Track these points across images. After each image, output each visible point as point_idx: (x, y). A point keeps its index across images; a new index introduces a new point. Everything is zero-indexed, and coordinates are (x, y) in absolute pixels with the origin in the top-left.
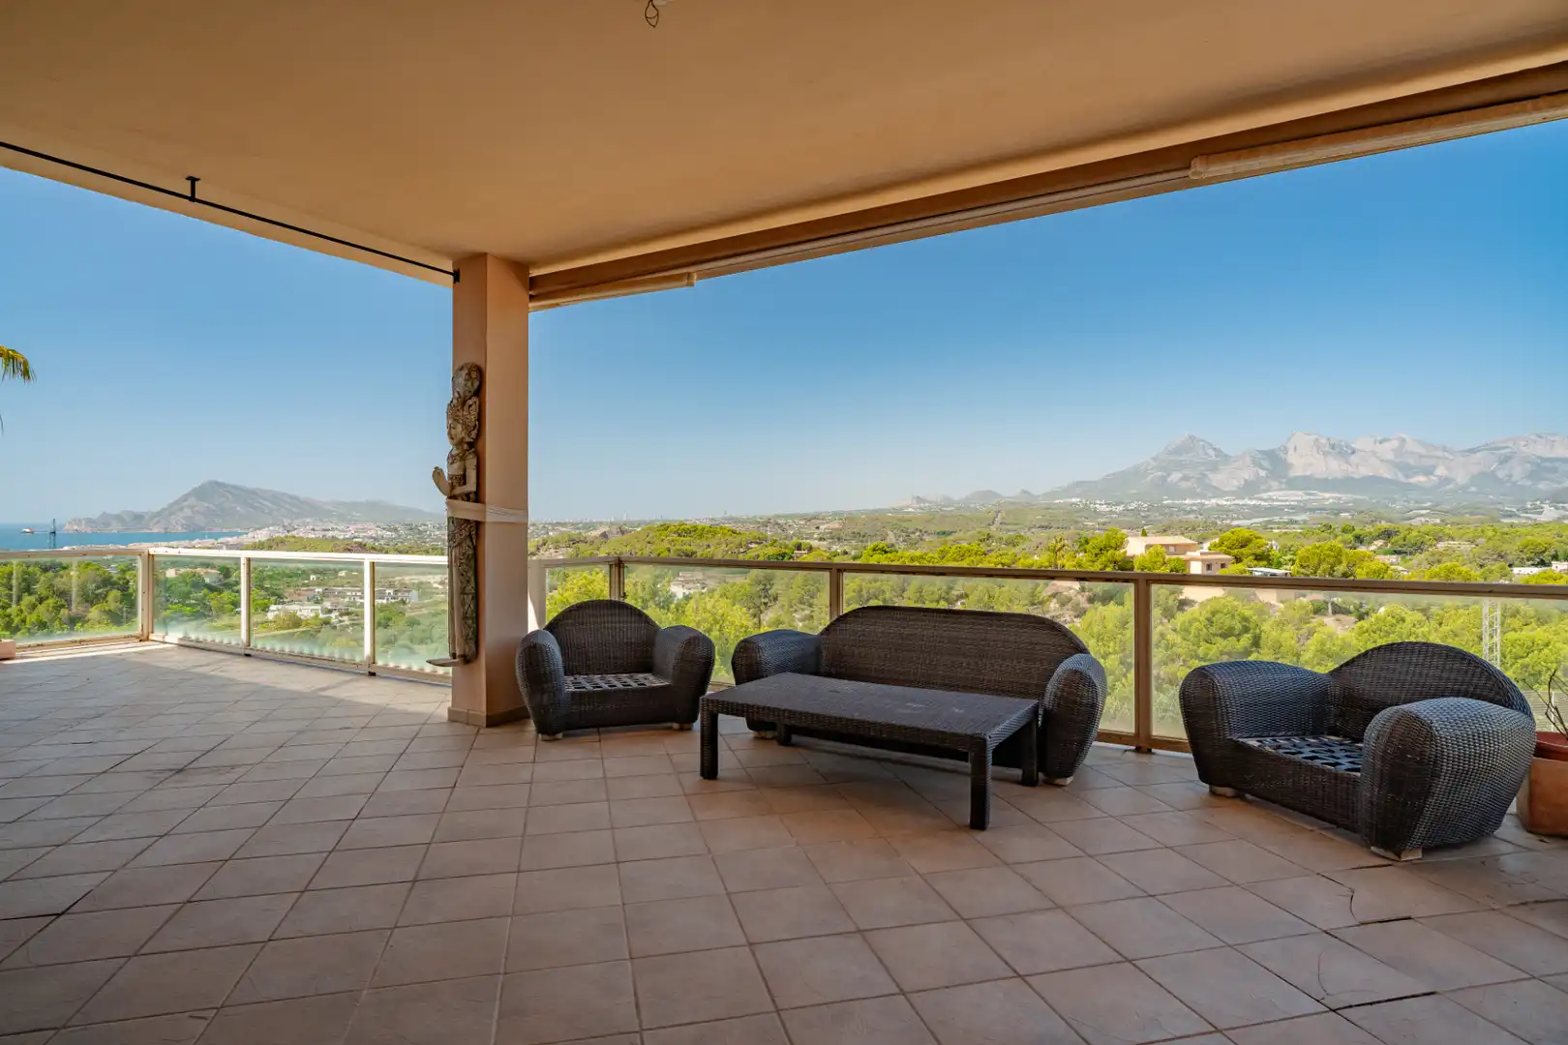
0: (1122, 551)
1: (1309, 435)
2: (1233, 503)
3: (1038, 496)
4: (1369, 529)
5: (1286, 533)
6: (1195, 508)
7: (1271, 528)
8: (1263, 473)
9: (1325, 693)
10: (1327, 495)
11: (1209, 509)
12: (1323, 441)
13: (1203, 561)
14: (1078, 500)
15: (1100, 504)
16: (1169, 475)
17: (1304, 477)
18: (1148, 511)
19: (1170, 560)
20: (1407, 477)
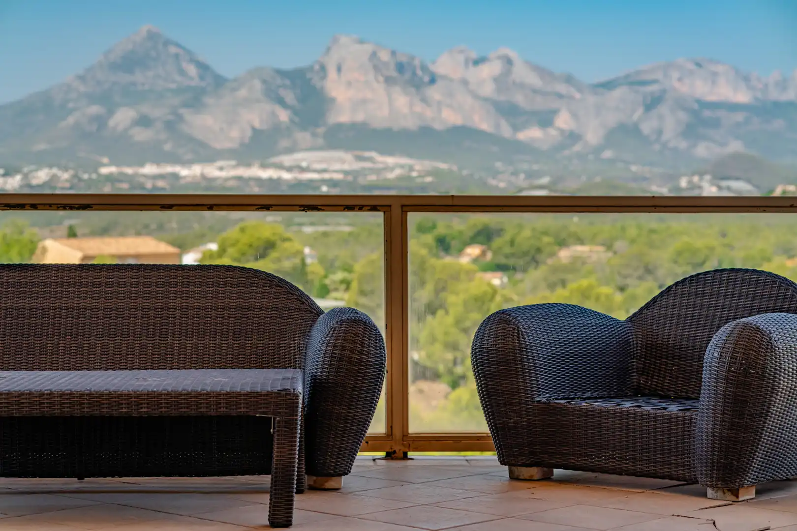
1: (361, 42)
7: (300, 224)
9: (626, 344)
17: (355, 124)
20: (516, 128)
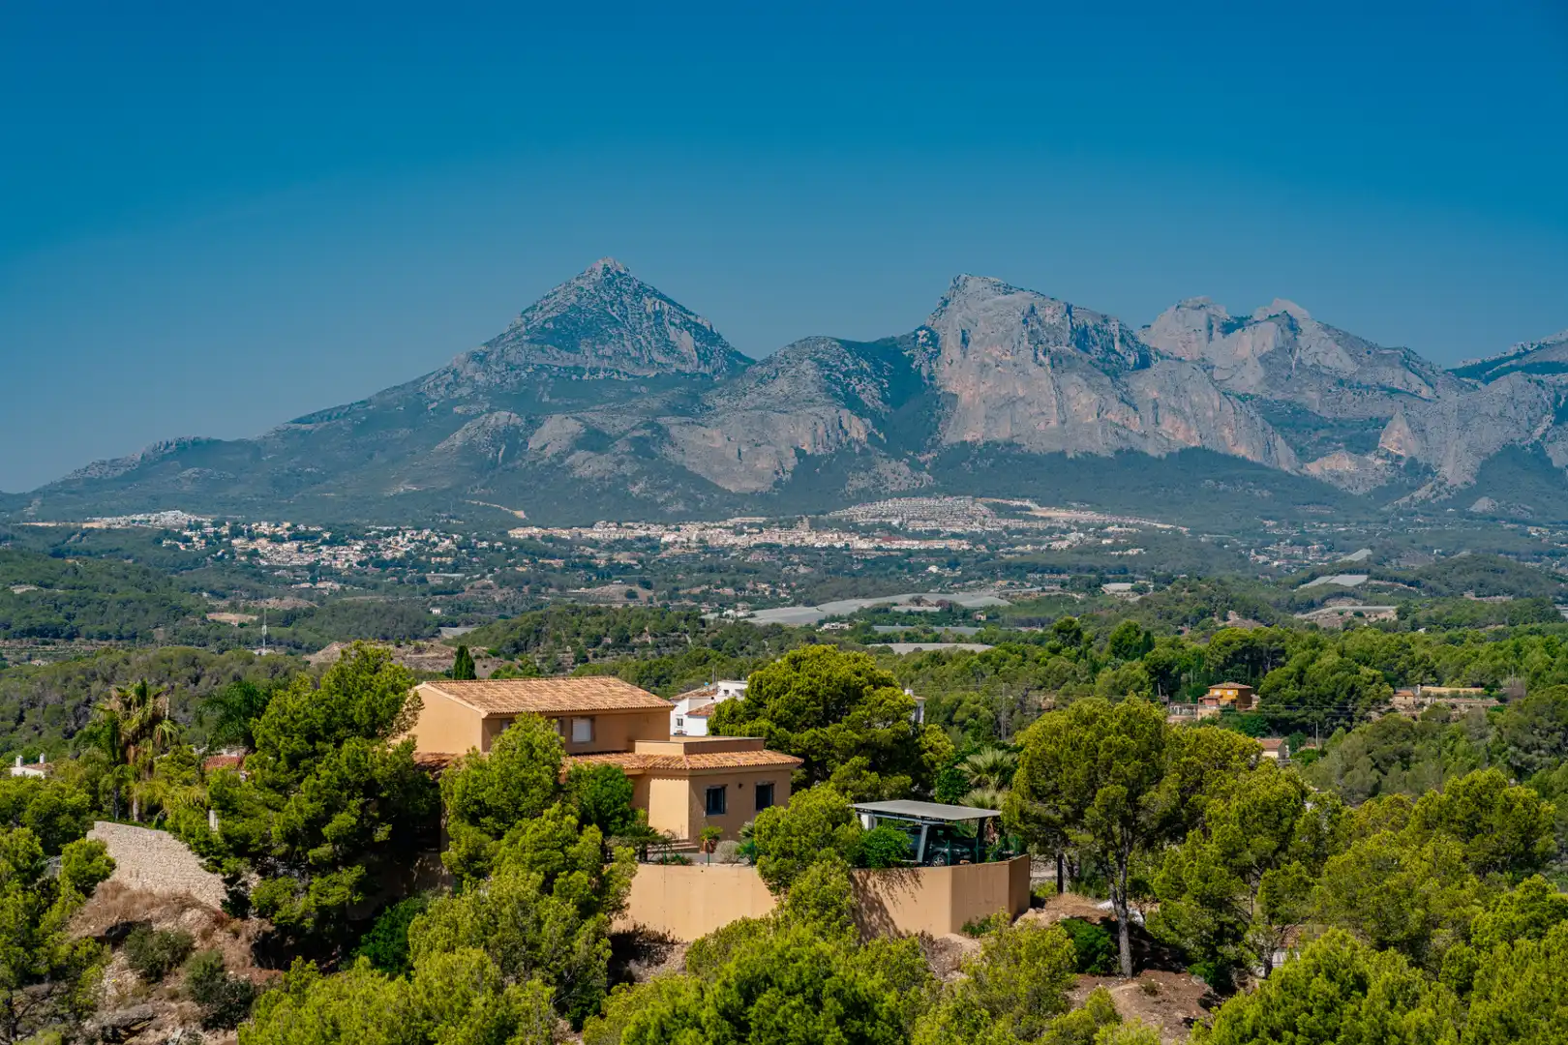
0: (397, 741)
1: (1008, 290)
2: (759, 539)
3: (25, 499)
4: (1193, 642)
5: (936, 659)
6: (623, 558)
7: (887, 639)
8: (858, 429)
10: (1060, 515)
11: (671, 565)
12: (1051, 315)
13: (695, 776)
14: (185, 517)
15: (275, 539)
16: (533, 424)
17: (991, 446)
18: (455, 568)
19: (578, 777)
20: (1302, 454)
